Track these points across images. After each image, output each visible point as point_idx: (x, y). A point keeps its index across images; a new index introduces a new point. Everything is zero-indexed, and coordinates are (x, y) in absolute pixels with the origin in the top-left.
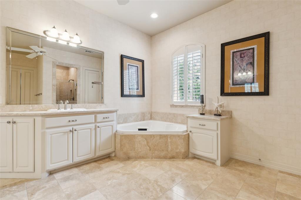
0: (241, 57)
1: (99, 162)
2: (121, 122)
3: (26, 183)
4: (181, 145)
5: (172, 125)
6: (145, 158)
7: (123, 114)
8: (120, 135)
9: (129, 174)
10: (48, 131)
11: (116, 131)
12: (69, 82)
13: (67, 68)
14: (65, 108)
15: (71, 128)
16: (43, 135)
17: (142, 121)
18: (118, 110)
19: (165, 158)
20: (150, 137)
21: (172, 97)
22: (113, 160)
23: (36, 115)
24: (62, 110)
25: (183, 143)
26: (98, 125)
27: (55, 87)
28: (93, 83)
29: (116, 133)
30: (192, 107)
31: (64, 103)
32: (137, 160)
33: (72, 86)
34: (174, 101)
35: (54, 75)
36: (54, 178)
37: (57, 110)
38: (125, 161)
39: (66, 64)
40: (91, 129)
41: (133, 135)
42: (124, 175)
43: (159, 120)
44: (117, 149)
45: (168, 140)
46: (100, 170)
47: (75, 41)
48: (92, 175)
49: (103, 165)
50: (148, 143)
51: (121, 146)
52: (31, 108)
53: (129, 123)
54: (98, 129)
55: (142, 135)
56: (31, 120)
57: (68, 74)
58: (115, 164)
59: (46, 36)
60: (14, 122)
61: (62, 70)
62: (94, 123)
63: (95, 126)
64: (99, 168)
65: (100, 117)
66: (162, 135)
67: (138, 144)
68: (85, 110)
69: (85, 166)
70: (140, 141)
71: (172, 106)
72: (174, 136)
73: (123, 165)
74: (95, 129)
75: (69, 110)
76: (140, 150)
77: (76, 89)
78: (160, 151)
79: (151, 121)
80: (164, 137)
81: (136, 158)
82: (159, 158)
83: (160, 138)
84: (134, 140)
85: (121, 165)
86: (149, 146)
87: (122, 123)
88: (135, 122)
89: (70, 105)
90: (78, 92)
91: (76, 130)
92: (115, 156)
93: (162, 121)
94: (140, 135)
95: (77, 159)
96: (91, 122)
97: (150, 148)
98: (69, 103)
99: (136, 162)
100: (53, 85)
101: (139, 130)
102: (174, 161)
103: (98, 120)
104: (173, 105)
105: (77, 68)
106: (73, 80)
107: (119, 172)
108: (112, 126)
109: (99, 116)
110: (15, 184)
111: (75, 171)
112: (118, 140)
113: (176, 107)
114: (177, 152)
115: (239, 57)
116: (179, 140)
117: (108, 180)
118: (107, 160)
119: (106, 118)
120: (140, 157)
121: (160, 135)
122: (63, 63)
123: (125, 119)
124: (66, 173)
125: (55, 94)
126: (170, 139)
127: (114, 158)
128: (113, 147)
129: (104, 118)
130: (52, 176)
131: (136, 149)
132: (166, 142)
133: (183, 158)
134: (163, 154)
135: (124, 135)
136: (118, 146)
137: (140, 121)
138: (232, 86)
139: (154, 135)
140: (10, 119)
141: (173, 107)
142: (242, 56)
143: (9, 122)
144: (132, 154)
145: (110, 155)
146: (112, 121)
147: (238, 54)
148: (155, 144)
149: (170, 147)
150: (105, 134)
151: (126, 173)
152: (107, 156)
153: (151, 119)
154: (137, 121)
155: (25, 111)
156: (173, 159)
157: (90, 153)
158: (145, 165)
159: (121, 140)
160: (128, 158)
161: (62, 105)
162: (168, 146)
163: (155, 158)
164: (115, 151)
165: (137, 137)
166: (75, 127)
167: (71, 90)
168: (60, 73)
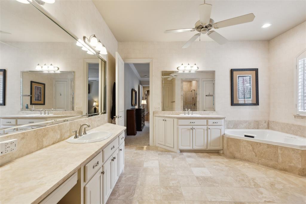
0: (37, 90)
1: (210, 154)
2: (231, 127)
3: (170, 153)
4: (296, 160)
5: (295, 138)
6: (250, 162)
7: (233, 121)
8: (227, 138)
9: (231, 167)
10: (179, 127)
11: (224, 134)
12: (191, 91)
13: (190, 82)
14: (188, 114)
15: (191, 127)
16: (178, 128)
17: (255, 128)
18: (226, 117)
19: (274, 167)
20: (256, 144)
21: (296, 106)
22: (220, 155)
23: (174, 118)
24: (187, 115)
25: (299, 159)
26: (209, 127)
27: (183, 97)
28: (206, 96)
29: (224, 135)
31: (188, 111)
32: (242, 161)
33: (194, 94)
34: (300, 110)
35: (182, 88)
36: (183, 155)
37: (184, 115)
38: (230, 158)
39: (189, 79)
40: (204, 129)
41: (238, 139)
42: (226, 166)
43: (278, 131)
44: (224, 148)
45: (278, 151)
46: (210, 159)
47: (194, 69)
48: (204, 159)
49: (212, 156)
50: (253, 149)
51: (228, 146)
52: (172, 113)
53: (239, 129)
54: (209, 130)
55: (247, 141)
56: (172, 120)
57: (191, 85)
58: (222, 159)
59: (178, 70)
60: (166, 120)
61: (187, 83)
62: (207, 125)
63: (207, 128)
64: (209, 157)
65: (211, 122)
66: (269, 144)
67: (244, 148)
68: (200, 116)
69: (200, 153)
70: (245, 146)
71: (297, 117)
72: (286, 148)
73: (228, 161)
74: (207, 130)
75: (190, 115)
76: (245, 153)
77: (196, 97)
78: (268, 159)
79: (267, 131)
80: (273, 147)
81: (242, 160)
82: (267, 166)
83: (268, 147)
84: (240, 144)
85: (226, 160)
86: (254, 152)
87: (232, 129)
88: (247, 129)
89: (191, 112)
90: (198, 100)
91: (194, 129)
92: (223, 153)
93: (282, 132)
94: (245, 141)
95: (195, 148)
96: (204, 124)
97: (256, 154)
98: (191, 111)
99: (241, 162)
100: (182, 96)
101: (245, 136)
102: (285, 173)
103: (209, 124)
104: (298, 115)
105: (197, 81)
106: (194, 90)
107: (223, 164)
108: (220, 129)
109: (209, 120)
110: (166, 151)
111: (194, 154)
112: (225, 141)
113: (302, 118)
114: (290, 166)
116: (293, 154)
117: (215, 165)
118: (216, 154)
119: (216, 123)
120: (245, 159)
121: (268, 144)
122: (187, 79)
123: (235, 125)
124: (189, 154)
125: (182, 102)
126: (281, 150)
127: (222, 155)
128: (221, 146)
129: (213, 123)
130: (182, 153)
131: (241, 152)
132: (275, 152)
133: (299, 174)
134: (271, 163)
135: (230, 138)
136: (225, 146)
137: (253, 129)
139: (260, 144)
140: (164, 119)
143: (163, 120)
144: (237, 155)
145: (219, 152)
146: (221, 125)
148: (262, 152)
149: (280, 158)
150: (215, 134)
151: (229, 166)
152: (217, 152)
153: (268, 128)
154: (249, 129)
155: (169, 115)
156: (285, 171)
157: (204, 146)
158: (248, 166)
159: (228, 142)
160: (234, 158)
161: (187, 112)
162: (278, 157)
163: (261, 164)
164: (223, 150)
165: (242, 142)
166: (194, 127)
167: (193, 98)
168: (185, 85)
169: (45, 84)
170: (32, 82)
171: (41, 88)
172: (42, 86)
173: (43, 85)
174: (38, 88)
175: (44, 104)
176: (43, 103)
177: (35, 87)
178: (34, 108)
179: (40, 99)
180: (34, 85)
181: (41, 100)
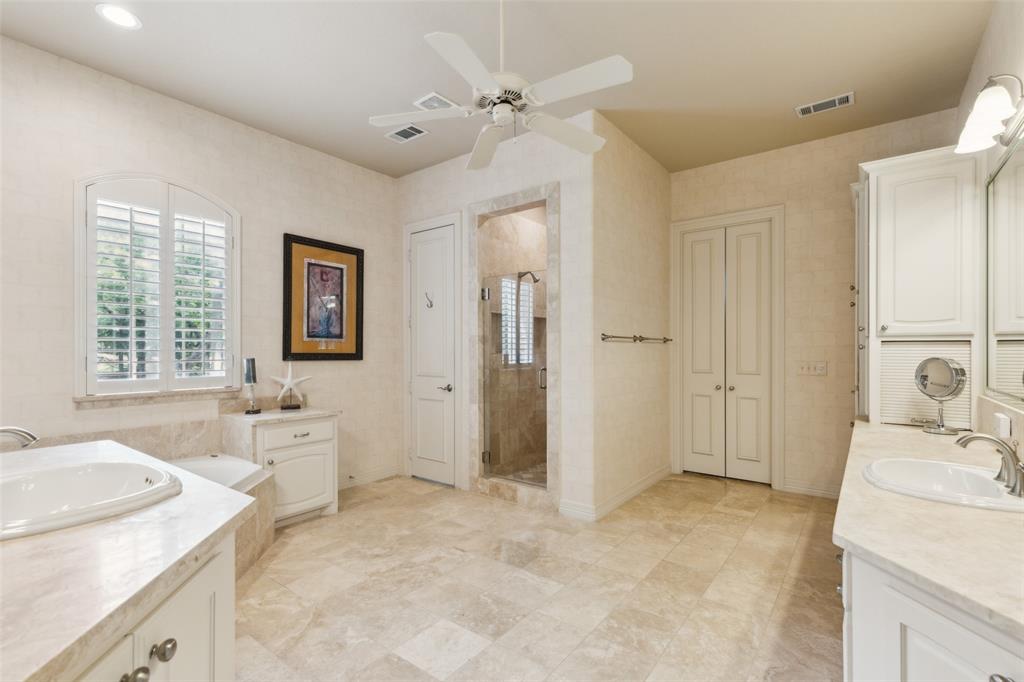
0: (322, 279)
30: (195, 397)
71: (85, 404)
115: (318, 278)
138: (306, 339)
141: (94, 407)
142: (325, 277)
147: (318, 270)
169: (362, 251)
170: (289, 240)
171: (341, 270)
172: (346, 264)
173: (354, 258)
174: (322, 273)
175: (358, 355)
176: (352, 350)
177: (310, 264)
178: (293, 377)
179: (335, 330)
180: (303, 257)
181: (340, 336)
